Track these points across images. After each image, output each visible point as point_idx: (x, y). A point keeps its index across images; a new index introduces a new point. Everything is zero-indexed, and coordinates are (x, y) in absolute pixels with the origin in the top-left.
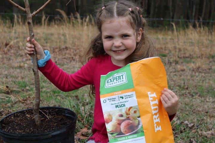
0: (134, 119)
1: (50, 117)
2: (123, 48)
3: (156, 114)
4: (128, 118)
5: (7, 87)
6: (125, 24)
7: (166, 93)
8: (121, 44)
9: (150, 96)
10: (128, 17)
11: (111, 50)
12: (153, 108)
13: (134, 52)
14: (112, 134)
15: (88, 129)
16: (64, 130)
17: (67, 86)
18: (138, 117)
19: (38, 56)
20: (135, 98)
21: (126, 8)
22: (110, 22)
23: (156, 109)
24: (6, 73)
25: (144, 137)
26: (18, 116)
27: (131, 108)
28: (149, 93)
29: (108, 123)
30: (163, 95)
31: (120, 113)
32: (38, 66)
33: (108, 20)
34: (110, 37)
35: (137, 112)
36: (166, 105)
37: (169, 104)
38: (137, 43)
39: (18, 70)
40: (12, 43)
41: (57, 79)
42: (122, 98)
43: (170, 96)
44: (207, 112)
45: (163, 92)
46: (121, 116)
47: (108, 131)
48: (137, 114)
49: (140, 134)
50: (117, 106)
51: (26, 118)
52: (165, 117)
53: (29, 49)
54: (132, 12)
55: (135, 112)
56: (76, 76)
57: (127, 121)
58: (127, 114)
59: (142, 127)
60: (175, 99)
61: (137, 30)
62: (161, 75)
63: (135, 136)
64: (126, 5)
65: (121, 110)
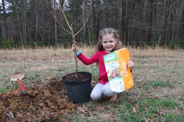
0: (118, 72)
1: (81, 75)
2: (111, 46)
3: (126, 70)
4: (116, 72)
5: (59, 68)
6: (111, 37)
7: (129, 62)
8: (110, 45)
9: (124, 63)
10: (112, 34)
11: (106, 47)
12: (125, 68)
13: (115, 47)
14: (110, 78)
15: (94, 81)
16: (88, 79)
17: (88, 63)
18: (120, 71)
19: (77, 51)
20: (118, 64)
21: (111, 31)
22: (106, 36)
23: (126, 68)
24: (57, 64)
25: (122, 79)
26: (69, 76)
27: (117, 68)
28: (123, 62)
29: (108, 73)
30: (128, 63)
31: (113, 70)
32: (77, 55)
33: (105, 36)
34: (105, 42)
35: (119, 69)
36: (129, 66)
37: (131, 66)
38: (116, 44)
39: (62, 63)
40: (57, 55)
41: (84, 60)
42: (113, 64)
43: (131, 63)
44: (137, 74)
45: (128, 62)
46: (113, 71)
47: (108, 76)
48: (119, 70)
49: (120, 77)
50: (111, 67)
51: (72, 76)
52: (129, 71)
53: (73, 49)
54: (114, 32)
55: (118, 69)
56: (91, 59)
57: (115, 73)
58: (115, 70)
59: (121, 75)
60: (133, 64)
61: (116, 39)
62: (127, 55)
63: (119, 78)
64: (111, 30)
65: (113, 69)
